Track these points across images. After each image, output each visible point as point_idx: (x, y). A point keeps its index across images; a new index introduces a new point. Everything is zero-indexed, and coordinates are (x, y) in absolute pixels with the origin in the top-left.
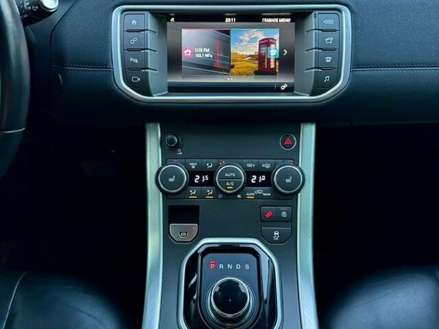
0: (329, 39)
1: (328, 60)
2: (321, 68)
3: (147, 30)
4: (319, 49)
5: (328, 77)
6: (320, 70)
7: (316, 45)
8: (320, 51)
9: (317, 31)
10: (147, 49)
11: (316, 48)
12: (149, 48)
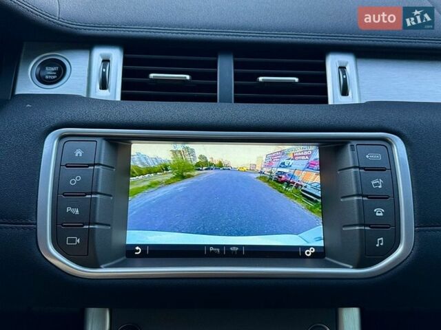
0: (378, 183)
1: (379, 212)
2: (369, 226)
3: (99, 164)
4: (363, 196)
5: (382, 239)
6: (367, 228)
7: (357, 191)
8: (365, 199)
9: (358, 170)
10: (97, 193)
11: (358, 195)
12: (99, 191)
